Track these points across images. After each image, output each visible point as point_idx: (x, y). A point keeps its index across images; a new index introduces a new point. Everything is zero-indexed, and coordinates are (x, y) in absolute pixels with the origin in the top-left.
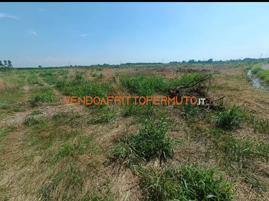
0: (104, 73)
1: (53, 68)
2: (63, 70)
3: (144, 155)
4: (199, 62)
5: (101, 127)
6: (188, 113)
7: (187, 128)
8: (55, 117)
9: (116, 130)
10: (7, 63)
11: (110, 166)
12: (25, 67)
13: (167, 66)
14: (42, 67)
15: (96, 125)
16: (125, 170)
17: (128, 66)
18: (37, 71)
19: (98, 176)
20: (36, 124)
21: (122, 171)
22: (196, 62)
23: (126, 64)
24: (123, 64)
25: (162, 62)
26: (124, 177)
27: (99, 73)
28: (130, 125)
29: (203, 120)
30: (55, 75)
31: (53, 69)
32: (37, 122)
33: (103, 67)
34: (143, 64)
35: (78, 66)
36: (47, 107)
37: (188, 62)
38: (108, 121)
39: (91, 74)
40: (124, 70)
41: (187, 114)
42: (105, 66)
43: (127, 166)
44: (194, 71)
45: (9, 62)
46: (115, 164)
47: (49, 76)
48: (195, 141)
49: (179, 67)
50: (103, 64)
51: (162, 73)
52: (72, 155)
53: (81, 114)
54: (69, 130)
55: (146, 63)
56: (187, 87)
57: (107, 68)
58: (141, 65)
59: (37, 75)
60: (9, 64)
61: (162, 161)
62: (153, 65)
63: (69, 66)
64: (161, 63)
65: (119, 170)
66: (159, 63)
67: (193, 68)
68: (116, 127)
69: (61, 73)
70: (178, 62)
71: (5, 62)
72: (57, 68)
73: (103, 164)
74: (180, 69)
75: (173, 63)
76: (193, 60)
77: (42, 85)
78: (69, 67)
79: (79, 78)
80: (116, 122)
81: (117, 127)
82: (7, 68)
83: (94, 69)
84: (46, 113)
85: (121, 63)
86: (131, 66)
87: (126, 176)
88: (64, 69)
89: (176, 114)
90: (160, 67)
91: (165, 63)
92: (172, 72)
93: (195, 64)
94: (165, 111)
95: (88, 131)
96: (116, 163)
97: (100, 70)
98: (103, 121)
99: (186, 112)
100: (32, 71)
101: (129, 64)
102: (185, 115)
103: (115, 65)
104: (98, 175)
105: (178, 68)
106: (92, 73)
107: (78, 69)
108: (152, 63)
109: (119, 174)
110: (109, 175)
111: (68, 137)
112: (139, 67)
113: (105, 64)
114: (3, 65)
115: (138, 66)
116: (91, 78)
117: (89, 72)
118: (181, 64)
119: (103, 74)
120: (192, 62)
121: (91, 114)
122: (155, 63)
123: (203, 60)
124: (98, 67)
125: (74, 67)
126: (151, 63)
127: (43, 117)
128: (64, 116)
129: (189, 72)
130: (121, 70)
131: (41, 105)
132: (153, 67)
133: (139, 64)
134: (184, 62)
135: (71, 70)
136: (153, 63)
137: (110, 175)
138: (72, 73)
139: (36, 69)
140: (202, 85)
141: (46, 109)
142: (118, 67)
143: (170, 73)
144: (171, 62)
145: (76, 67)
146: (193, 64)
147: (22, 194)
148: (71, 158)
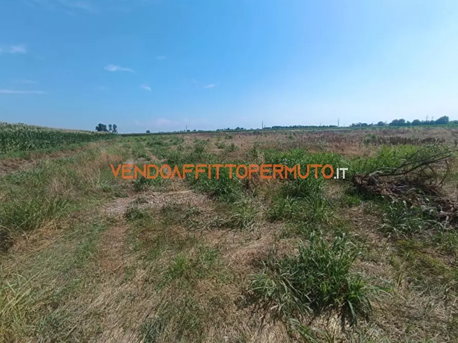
0: (237, 142)
1: (165, 134)
2: (177, 137)
3: (308, 301)
4: (416, 123)
5: (231, 234)
6: (396, 227)
7: (397, 259)
8: (164, 210)
9: (256, 244)
10: (112, 128)
11: (246, 309)
12: (131, 133)
13: (347, 131)
14: (151, 132)
15: (224, 231)
16: (274, 322)
17: (274, 131)
18: (144, 138)
19: (226, 324)
20: (139, 218)
21: (269, 323)
22: (408, 124)
23: (273, 127)
24: (267, 128)
25: (336, 125)
26: (271, 336)
27: (228, 143)
28: (280, 238)
29: (435, 246)
30: (166, 145)
31: (164, 136)
32: (141, 216)
33: (235, 133)
34: (301, 127)
35: (197, 130)
36: (154, 193)
38: (242, 226)
39: (216, 144)
40: (270, 138)
41: (395, 229)
42: (238, 131)
43: (276, 316)
44: (405, 142)
45: (115, 126)
46: (255, 307)
47: (157, 146)
48: (419, 289)
49: (372, 134)
50: (235, 128)
51: (338, 145)
52: (187, 278)
53: (200, 208)
54: (184, 233)
55: (307, 127)
56: (392, 174)
57: (241, 134)
58: (298, 130)
59: (144, 143)
60: (114, 129)
61: (346, 322)
62: (320, 130)
63: (186, 131)
64: (334, 126)
65: (262, 321)
66: (330, 126)
67: (402, 136)
68: (257, 237)
69: (174, 141)
70: (368, 124)
71: (110, 126)
72: (169, 134)
73: (235, 303)
74: (374, 137)
75: (358, 125)
76: (402, 121)
77: (149, 160)
78: (186, 133)
79: (199, 150)
80: (256, 229)
81: (258, 239)
82: (112, 134)
83: (221, 136)
84: (152, 203)
85: (264, 127)
86: (281, 131)
87: (276, 337)
88: (180, 136)
89: (369, 225)
90: (334, 134)
91: (343, 126)
92: (357, 144)
93: (406, 128)
94: (347, 217)
95: (212, 240)
96: (257, 306)
97: (230, 137)
98: (235, 225)
99: (393, 224)
100: (138, 138)
101: (278, 127)
102: (391, 230)
103: (254, 129)
104: (227, 322)
105: (370, 135)
106: (219, 142)
107: (199, 135)
108: (318, 126)
109: (262, 327)
110: (245, 325)
111: (181, 246)
112: (294, 134)
113: (238, 128)
114: (108, 131)
115: (293, 130)
116: (217, 151)
117: (214, 141)
119: (236, 145)
120: (399, 123)
121: (216, 210)
122: (324, 126)
123: (425, 120)
124: (227, 133)
125: (192, 133)
126: (316, 127)
127: (149, 209)
128: (178, 209)
129: (394, 143)
130: (263, 139)
131: (146, 190)
132: (320, 133)
133: (295, 127)
134: (381, 124)
135: (188, 137)
136: (320, 127)
137: (248, 328)
138: (189, 142)
139: (144, 135)
140: (428, 171)
141: (153, 196)
142: (259, 133)
143: (354, 144)
144: (354, 124)
145: (195, 132)
146: (401, 128)
147: (120, 328)
148: (186, 282)
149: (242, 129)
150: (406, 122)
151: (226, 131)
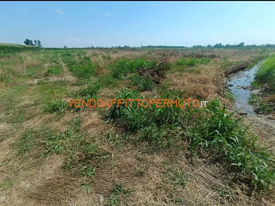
4: (228, 46)
10: (37, 43)
14: (67, 47)
17: (148, 49)
18: (60, 51)
22: (223, 47)
23: (147, 46)
24: (144, 47)
25: (185, 46)
33: (124, 49)
35: (99, 47)
37: (214, 46)
42: (126, 48)
45: (39, 42)
50: (124, 46)
55: (167, 47)
58: (162, 49)
60: (39, 44)
62: (175, 49)
63: (91, 47)
66: (181, 47)
69: (79, 54)
70: (202, 46)
71: (35, 41)
75: (197, 47)
78: (91, 49)
82: (37, 47)
85: (142, 46)
88: (86, 51)
91: (189, 47)
100: (57, 51)
101: (150, 47)
103: (136, 47)
107: (99, 50)
108: (174, 46)
113: (126, 46)
114: (34, 45)
115: (159, 49)
118: (205, 49)
120: (218, 46)
122: (177, 47)
124: (118, 49)
125: (95, 49)
133: (160, 47)
134: (209, 46)
139: (61, 49)
144: (194, 46)
145: (97, 48)
149: (128, 47)
150: (222, 45)
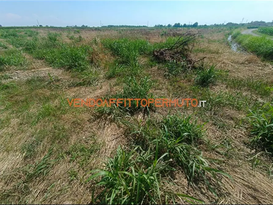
0: (84, 35)
1: (18, 28)
2: (32, 31)
3: (128, 111)
4: (185, 25)
5: (83, 89)
6: (171, 74)
7: (169, 87)
8: (29, 82)
9: (100, 91)
11: (94, 122)
13: (152, 29)
15: (79, 88)
16: (111, 124)
17: (110, 29)
19: (83, 131)
20: (6, 89)
21: (108, 125)
22: (181, 26)
23: (108, 26)
24: (104, 26)
25: (147, 26)
26: (109, 130)
27: (76, 36)
28: (114, 86)
29: (185, 79)
30: (21, 36)
31: (17, 30)
32: (7, 87)
33: (82, 29)
34: (126, 26)
35: (49, 26)
36: (17, 72)
37: (174, 26)
38: (90, 83)
39: (67, 37)
40: (106, 33)
41: (170, 74)
42: (84, 28)
43: (112, 121)
44: (179, 35)
46: (100, 120)
47: (13, 37)
48: (176, 96)
49: (165, 31)
50: (81, 26)
51: (148, 37)
52: (54, 115)
53: (59, 78)
54: (48, 93)
55: (130, 26)
56: (171, 49)
57: (86, 30)
58: (125, 28)
61: (145, 115)
62: (138, 29)
63: (39, 26)
65: (104, 124)
66: (144, 26)
67: (178, 32)
68: (100, 88)
69: (28, 33)
70: (163, 25)
72: (22, 28)
73: (88, 121)
74: (165, 33)
75: (158, 26)
76: (179, 24)
77: (6, 48)
78: (39, 28)
79: (53, 39)
80: (99, 84)
81: (100, 89)
83: (70, 31)
84: (16, 78)
85: (102, 26)
86: (114, 28)
87: (112, 129)
89: (159, 75)
90: (145, 31)
92: (157, 36)
93: (180, 28)
94: (150, 72)
95: (70, 94)
96: (101, 120)
97: (78, 32)
98: (87, 83)
99: (170, 72)
101: (112, 26)
102: (168, 75)
103: (95, 27)
104: (83, 130)
105: (163, 32)
106: (69, 35)
107: (51, 30)
108: (136, 26)
109: (104, 127)
110: (94, 129)
111: (48, 99)
112: (122, 30)
113: (83, 26)
115: (121, 28)
116: (69, 41)
117: (65, 34)
118: (166, 28)
119: (82, 36)
120: (177, 25)
121: (72, 77)
122: (140, 26)
123: (188, 24)
124: (75, 29)
125: (45, 28)
126: (135, 26)
127: (13, 82)
128: (41, 80)
129: (174, 36)
130: (102, 33)
131: (8, 70)
132: (138, 30)
133: (122, 26)
134: (169, 26)
135: (42, 31)
136: (137, 26)
137: (96, 130)
138: (43, 34)
141: (16, 74)
142: (99, 30)
143: (155, 36)
144: (156, 25)
145: (47, 27)
146: (178, 28)
147: (4, 152)
148: (53, 118)
149: (87, 26)
150: (181, 25)
151: (74, 28)
